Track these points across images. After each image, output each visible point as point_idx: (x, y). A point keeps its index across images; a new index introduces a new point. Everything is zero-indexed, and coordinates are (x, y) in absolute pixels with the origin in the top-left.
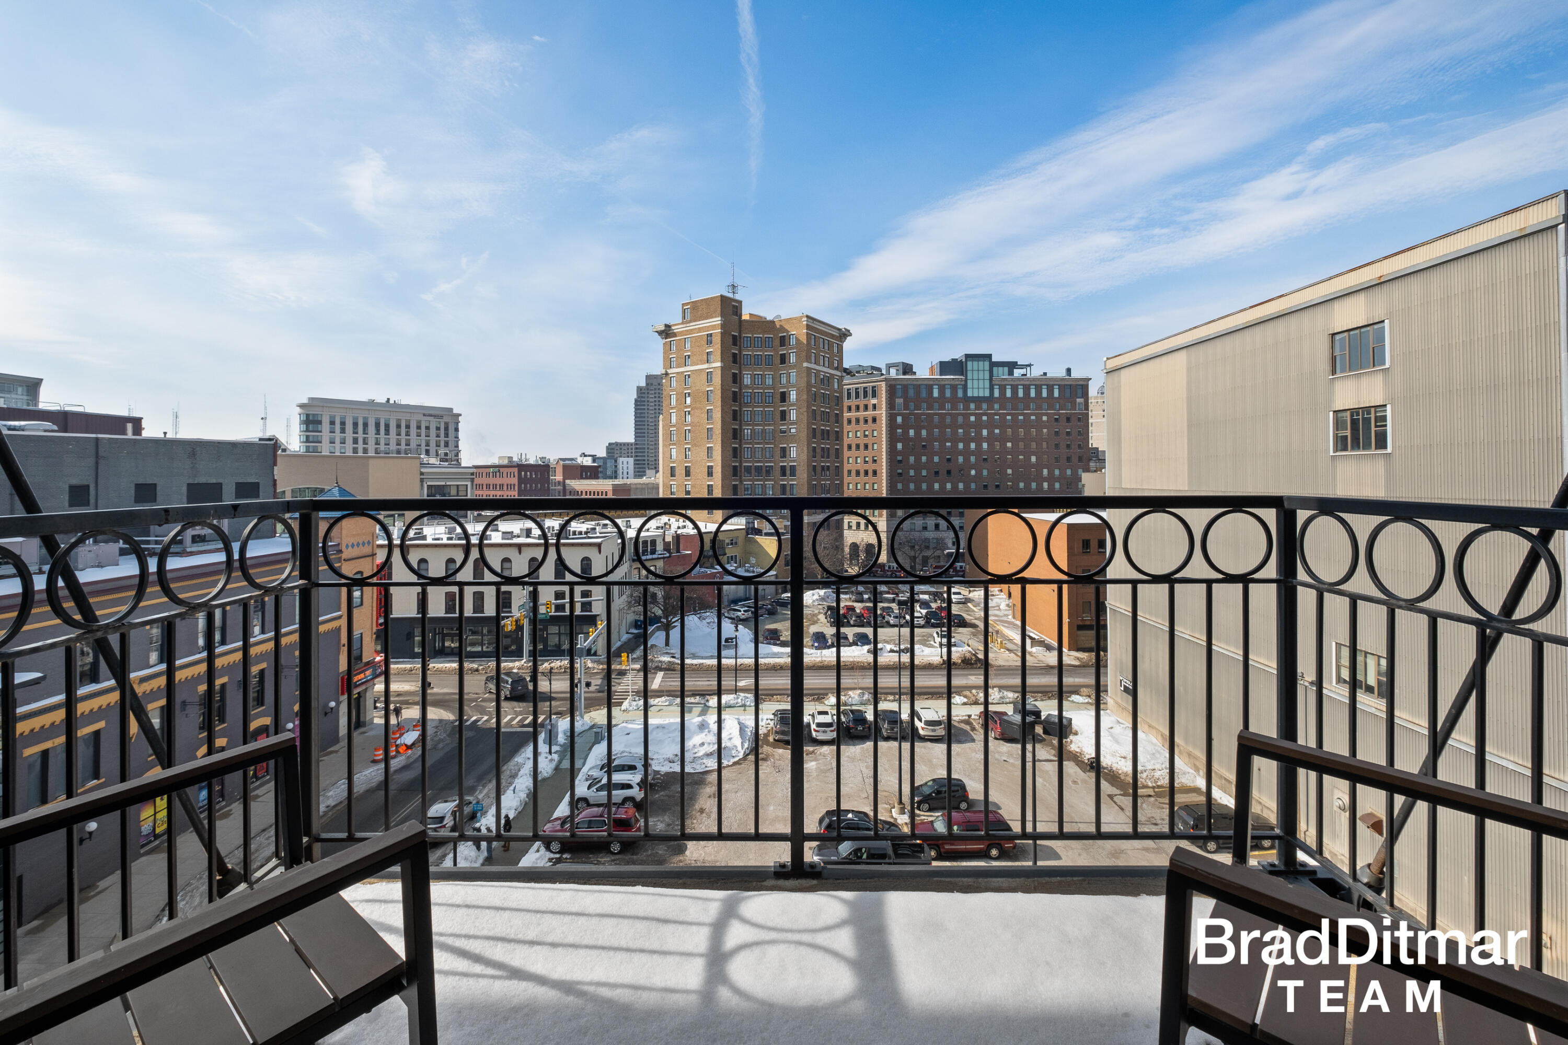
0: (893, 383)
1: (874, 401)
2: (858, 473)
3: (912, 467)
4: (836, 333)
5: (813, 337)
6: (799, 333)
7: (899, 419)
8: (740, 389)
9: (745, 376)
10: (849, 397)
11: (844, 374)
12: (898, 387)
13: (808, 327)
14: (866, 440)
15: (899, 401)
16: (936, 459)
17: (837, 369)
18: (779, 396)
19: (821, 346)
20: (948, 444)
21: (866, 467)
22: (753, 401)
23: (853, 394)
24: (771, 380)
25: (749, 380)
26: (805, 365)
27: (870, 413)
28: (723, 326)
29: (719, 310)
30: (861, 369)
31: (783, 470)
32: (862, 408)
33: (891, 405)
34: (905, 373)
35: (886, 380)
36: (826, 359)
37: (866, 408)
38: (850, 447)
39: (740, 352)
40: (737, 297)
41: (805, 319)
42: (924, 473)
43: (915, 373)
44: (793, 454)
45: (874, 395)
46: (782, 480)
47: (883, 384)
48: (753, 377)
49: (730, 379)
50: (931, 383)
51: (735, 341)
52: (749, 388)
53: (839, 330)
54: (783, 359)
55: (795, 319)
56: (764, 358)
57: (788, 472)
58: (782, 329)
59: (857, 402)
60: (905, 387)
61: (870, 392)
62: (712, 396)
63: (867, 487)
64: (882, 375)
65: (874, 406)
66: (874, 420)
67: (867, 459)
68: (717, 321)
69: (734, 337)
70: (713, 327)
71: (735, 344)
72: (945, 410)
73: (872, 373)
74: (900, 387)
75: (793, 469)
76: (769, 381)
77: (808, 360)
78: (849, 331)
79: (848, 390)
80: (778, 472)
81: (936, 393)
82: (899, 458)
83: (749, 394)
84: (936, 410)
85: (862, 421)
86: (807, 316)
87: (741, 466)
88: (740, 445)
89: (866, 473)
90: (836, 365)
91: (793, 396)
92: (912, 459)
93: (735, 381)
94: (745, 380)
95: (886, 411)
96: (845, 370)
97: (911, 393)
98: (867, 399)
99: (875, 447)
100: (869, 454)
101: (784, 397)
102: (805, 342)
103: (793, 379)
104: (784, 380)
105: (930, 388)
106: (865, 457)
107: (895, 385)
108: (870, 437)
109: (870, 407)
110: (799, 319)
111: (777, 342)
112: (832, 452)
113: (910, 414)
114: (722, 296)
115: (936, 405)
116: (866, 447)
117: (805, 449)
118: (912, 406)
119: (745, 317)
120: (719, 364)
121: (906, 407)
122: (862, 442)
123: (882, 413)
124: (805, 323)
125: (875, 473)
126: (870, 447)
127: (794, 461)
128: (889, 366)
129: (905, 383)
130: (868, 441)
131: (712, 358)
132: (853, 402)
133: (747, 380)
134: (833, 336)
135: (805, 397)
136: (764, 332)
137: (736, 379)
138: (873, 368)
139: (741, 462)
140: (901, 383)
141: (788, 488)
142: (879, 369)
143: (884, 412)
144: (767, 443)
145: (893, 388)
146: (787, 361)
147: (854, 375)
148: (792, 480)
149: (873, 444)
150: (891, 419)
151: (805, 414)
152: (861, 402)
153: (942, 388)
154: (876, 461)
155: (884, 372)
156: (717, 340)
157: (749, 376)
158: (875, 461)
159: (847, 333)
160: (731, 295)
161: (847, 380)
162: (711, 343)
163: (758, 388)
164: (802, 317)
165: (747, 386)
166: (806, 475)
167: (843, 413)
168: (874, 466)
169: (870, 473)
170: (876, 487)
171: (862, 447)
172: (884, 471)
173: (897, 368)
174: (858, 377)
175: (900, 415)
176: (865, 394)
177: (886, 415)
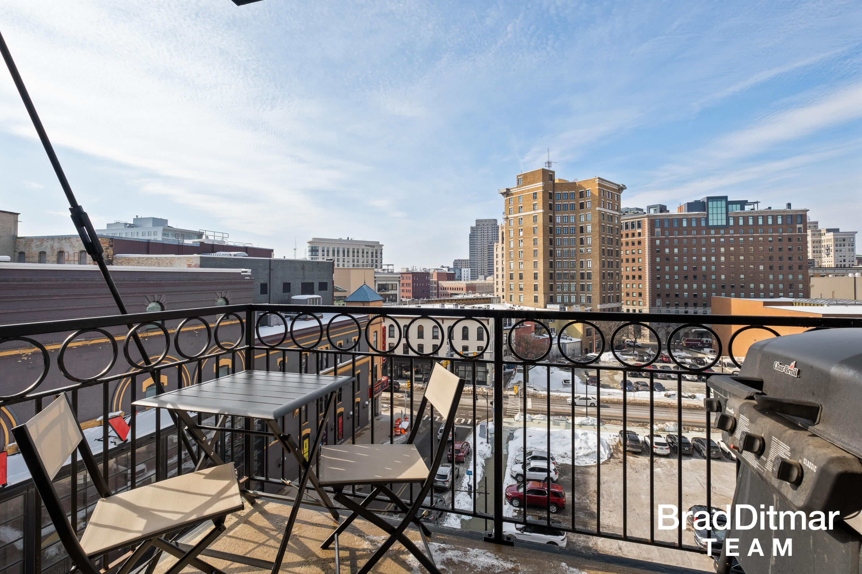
0: (653, 218)
1: (639, 231)
2: (628, 277)
3: (667, 273)
4: (616, 188)
5: (602, 191)
6: (593, 189)
7: (658, 242)
8: (554, 226)
9: (557, 217)
11: (621, 214)
13: (599, 185)
14: (633, 256)
15: (658, 230)
16: (685, 268)
17: (617, 211)
18: (579, 229)
19: (607, 196)
20: (694, 258)
21: (634, 273)
22: (562, 233)
24: (574, 219)
25: (560, 220)
26: (598, 209)
27: (636, 238)
28: (544, 187)
29: (541, 178)
30: (631, 210)
31: (582, 276)
32: (630, 235)
33: (652, 233)
34: (661, 211)
35: (648, 216)
36: (610, 205)
37: (633, 235)
38: (623, 260)
39: (554, 203)
40: (551, 169)
41: (598, 180)
42: (676, 277)
43: (668, 211)
44: (590, 265)
45: (639, 226)
46: (582, 282)
47: (646, 220)
48: (562, 218)
49: (548, 220)
50: (681, 217)
51: (551, 196)
52: (560, 225)
53: (618, 186)
54: (582, 206)
55: (590, 180)
56: (569, 206)
57: (586, 277)
58: (581, 187)
60: (662, 221)
61: (636, 225)
62: (537, 231)
63: (634, 286)
64: (645, 213)
65: (639, 234)
66: (639, 243)
67: (634, 268)
68: (540, 184)
69: (550, 194)
70: (538, 188)
71: (551, 198)
72: (692, 235)
73: (638, 212)
74: (658, 221)
75: (589, 276)
76: (572, 220)
77: (599, 206)
80: (578, 277)
81: (685, 224)
82: (658, 267)
83: (560, 229)
84: (685, 235)
85: (630, 244)
86: (599, 178)
87: (554, 273)
88: (554, 260)
89: (634, 277)
90: (616, 208)
91: (589, 229)
92: (667, 268)
93: (551, 221)
94: (557, 220)
95: (648, 237)
96: (621, 211)
97: (666, 225)
98: (634, 229)
99: (640, 260)
100: (636, 266)
101: (582, 230)
102: (597, 195)
103: (589, 218)
104: (583, 219)
105: (680, 221)
106: (632, 267)
107: (655, 220)
108: (636, 254)
109: (636, 234)
110: (593, 181)
111: (578, 195)
112: (615, 264)
113: (666, 238)
114: (543, 169)
115: (685, 232)
116: (634, 260)
117: (598, 262)
118: (667, 233)
119: (557, 181)
120: (541, 211)
121: (663, 234)
122: (631, 257)
123: (646, 238)
124: (597, 182)
125: (640, 277)
126: (636, 260)
127: (590, 270)
128: (649, 208)
129: (662, 218)
130: (635, 256)
131: (536, 207)
133: (558, 220)
134: (614, 190)
135: (597, 229)
136: (569, 190)
137: (552, 219)
138: (638, 209)
139: (555, 271)
140: (658, 218)
141: (586, 287)
142: (642, 210)
143: (647, 238)
144: (572, 259)
145: (653, 223)
146: (585, 207)
148: (589, 282)
149: (639, 258)
150: (652, 242)
151: (598, 240)
152: (630, 231)
153: (689, 221)
155: (645, 211)
156: (540, 196)
157: (560, 217)
158: (640, 270)
159: (623, 187)
160: (547, 168)
161: (622, 217)
162: (536, 198)
163: (565, 225)
164: (595, 179)
165: (558, 224)
166: (598, 279)
167: (622, 239)
168: (640, 273)
169: (637, 277)
170: (641, 286)
171: (630, 260)
172: (647, 276)
173: (655, 208)
174: (627, 216)
175: (658, 239)
176: (633, 226)
177: (648, 239)
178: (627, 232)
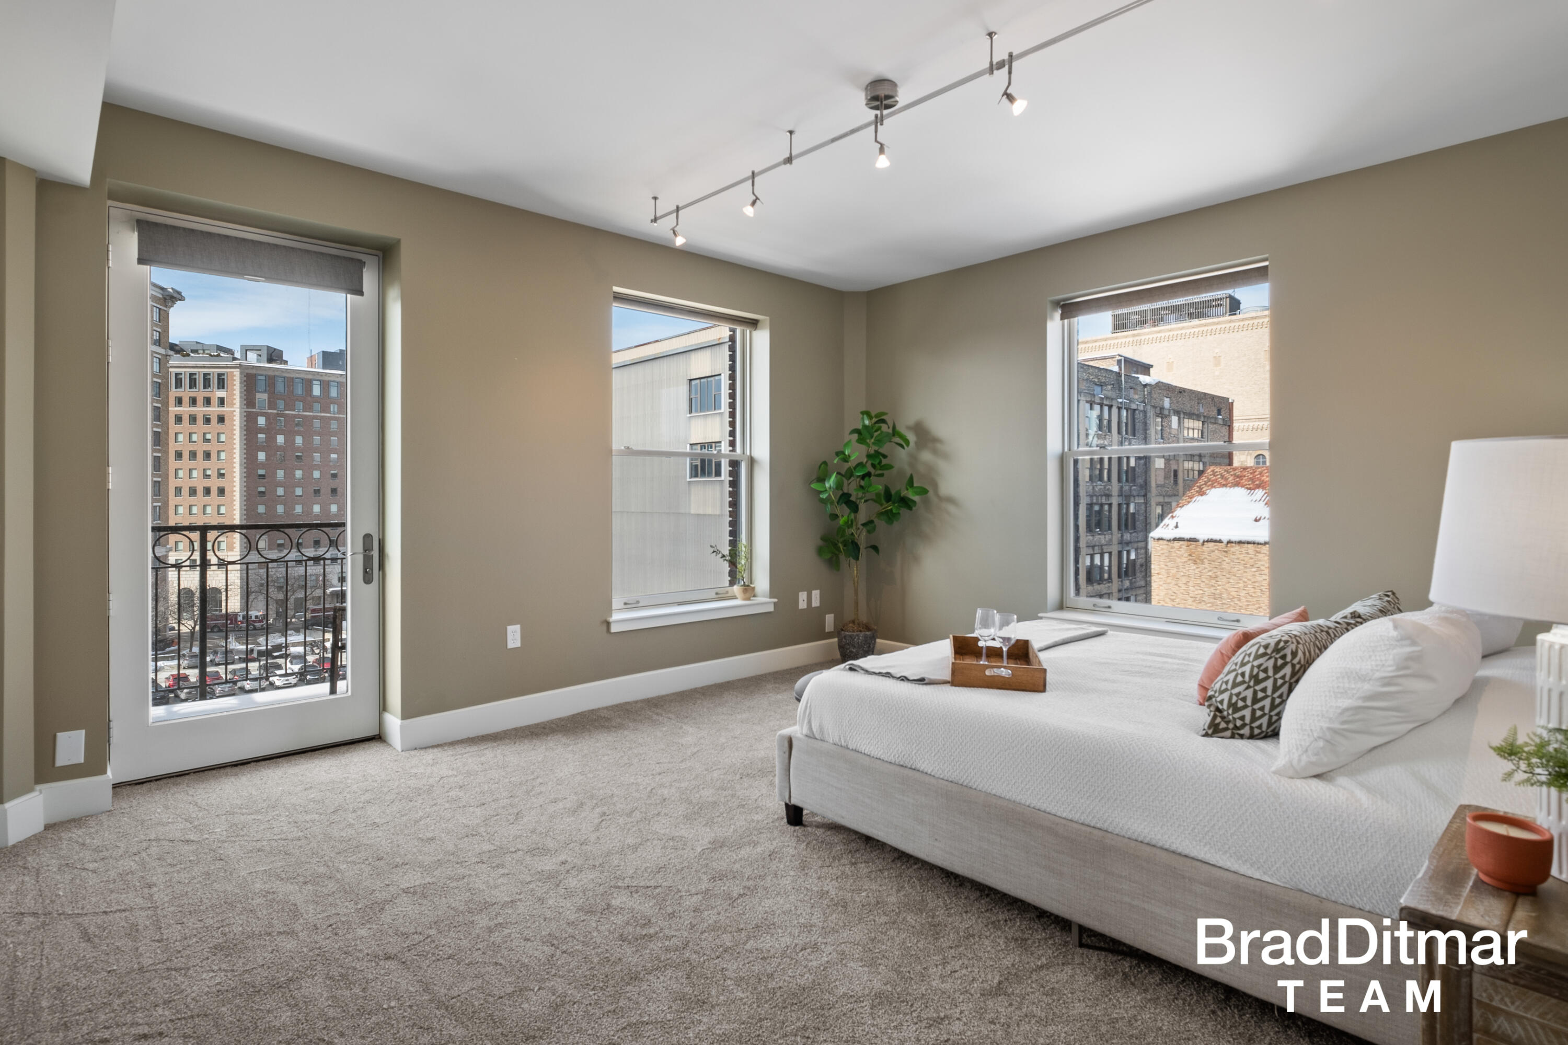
0: (254, 372)
1: (221, 394)
2: (193, 492)
3: (280, 484)
7: (261, 421)
10: (179, 383)
11: (171, 353)
12: (260, 377)
14: (207, 447)
15: (262, 397)
16: (317, 474)
17: (158, 344)
20: (334, 456)
21: (207, 483)
23: (186, 382)
27: (214, 410)
30: (199, 347)
32: (200, 401)
33: (249, 400)
34: (270, 360)
35: (241, 366)
37: (207, 401)
38: (179, 455)
42: (299, 491)
43: (286, 362)
45: (221, 384)
47: (237, 372)
50: (310, 377)
53: (162, 289)
59: (193, 393)
60: (271, 380)
61: (214, 381)
63: (209, 510)
64: (235, 359)
65: (222, 401)
66: (221, 419)
67: (209, 472)
72: (329, 412)
73: (218, 355)
74: (263, 378)
78: (179, 293)
79: (177, 374)
81: (316, 390)
82: (261, 472)
84: (317, 411)
85: (200, 420)
89: (207, 491)
90: (155, 337)
92: (280, 474)
95: (241, 408)
96: (173, 347)
97: (280, 387)
98: (210, 389)
99: (223, 456)
100: (212, 467)
105: (308, 384)
106: (205, 470)
107: (255, 375)
108: (214, 441)
109: (215, 401)
113: (278, 415)
115: (317, 406)
116: (207, 455)
118: (281, 404)
121: (272, 405)
122: (200, 448)
123: (235, 411)
125: (221, 491)
126: (214, 456)
128: (246, 350)
129: (270, 373)
130: (213, 448)
132: (186, 393)
138: (220, 348)
140: (264, 373)
142: (229, 351)
143: (238, 410)
145: (250, 379)
147: (189, 355)
149: (219, 452)
150: (249, 421)
152: (200, 393)
153: (325, 385)
154: (223, 475)
155: (237, 355)
158: (221, 475)
159: (175, 295)
161: (175, 361)
167: (167, 407)
168: (221, 483)
169: (214, 491)
170: (223, 510)
171: (200, 455)
172: (237, 489)
173: (259, 352)
174: (194, 359)
175: (262, 415)
176: (207, 384)
177: (241, 413)
178: (193, 395)
